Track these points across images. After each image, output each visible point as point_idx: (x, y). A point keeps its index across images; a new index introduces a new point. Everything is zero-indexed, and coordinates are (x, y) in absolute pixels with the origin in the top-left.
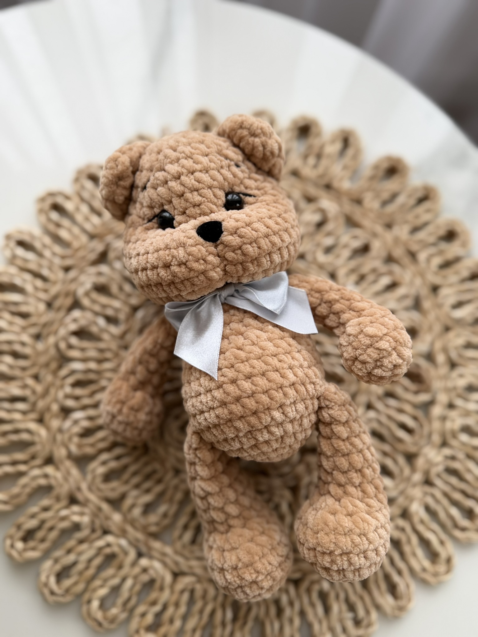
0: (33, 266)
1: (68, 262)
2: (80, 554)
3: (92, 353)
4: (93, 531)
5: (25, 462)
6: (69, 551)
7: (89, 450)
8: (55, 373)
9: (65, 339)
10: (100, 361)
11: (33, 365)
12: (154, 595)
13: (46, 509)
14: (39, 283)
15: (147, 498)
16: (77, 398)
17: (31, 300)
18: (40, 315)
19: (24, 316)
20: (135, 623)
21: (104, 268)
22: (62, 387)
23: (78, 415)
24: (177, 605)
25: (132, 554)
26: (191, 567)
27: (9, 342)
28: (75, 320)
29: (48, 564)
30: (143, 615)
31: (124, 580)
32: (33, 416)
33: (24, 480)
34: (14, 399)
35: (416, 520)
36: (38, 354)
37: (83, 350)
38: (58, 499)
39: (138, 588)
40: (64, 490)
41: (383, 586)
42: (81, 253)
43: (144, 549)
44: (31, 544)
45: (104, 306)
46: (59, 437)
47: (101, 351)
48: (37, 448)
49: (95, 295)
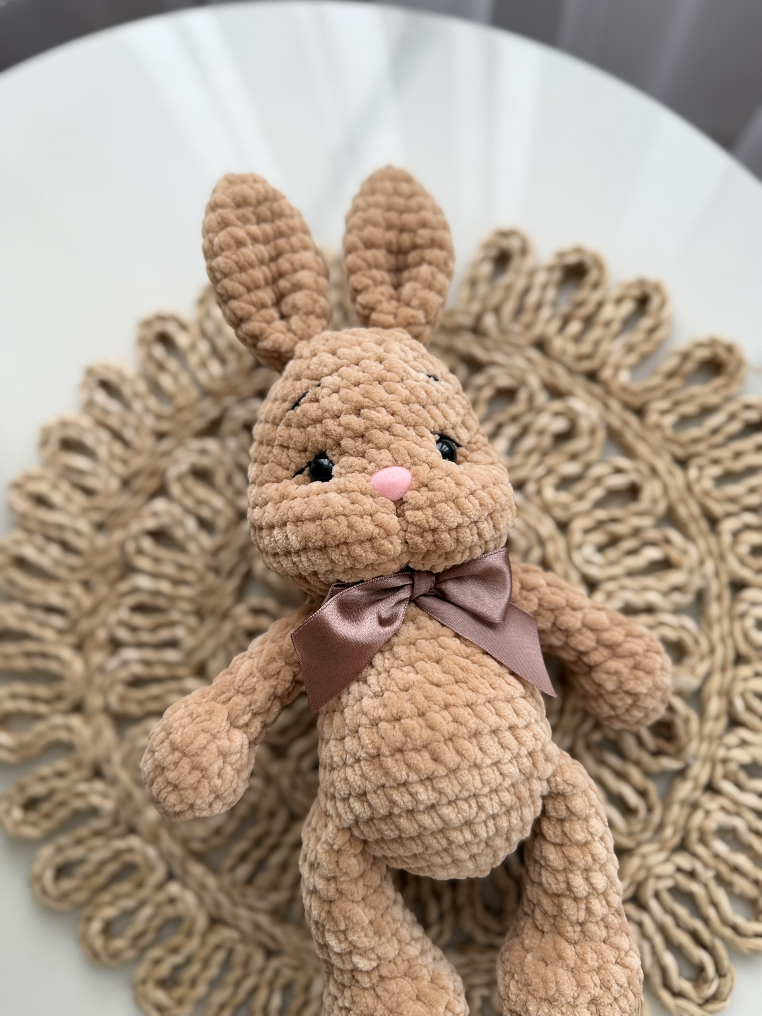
0: (114, 422)
1: (164, 426)
2: (92, 850)
3: (168, 569)
4: (116, 822)
5: (47, 701)
6: (79, 842)
7: (133, 709)
8: (113, 583)
9: (136, 538)
10: (177, 582)
11: (87, 566)
12: (176, 940)
13: (61, 775)
14: (118, 448)
16: (133, 629)
17: (102, 472)
18: (109, 496)
19: (89, 492)
20: (142, 970)
21: (211, 444)
22: (117, 607)
23: (130, 654)
24: (206, 963)
25: (160, 872)
26: (236, 917)
27: (60, 527)
28: (155, 514)
29: (47, 851)
30: (157, 962)
31: (142, 904)
32: (71, 639)
33: (40, 727)
34: (50, 609)
36: (97, 552)
37: (156, 560)
38: (78, 765)
39: (157, 922)
40: (89, 754)
42: (185, 416)
43: (177, 870)
44: (33, 816)
45: (200, 502)
46: (99, 679)
47: (182, 567)
48: (65, 687)
49: (190, 483)
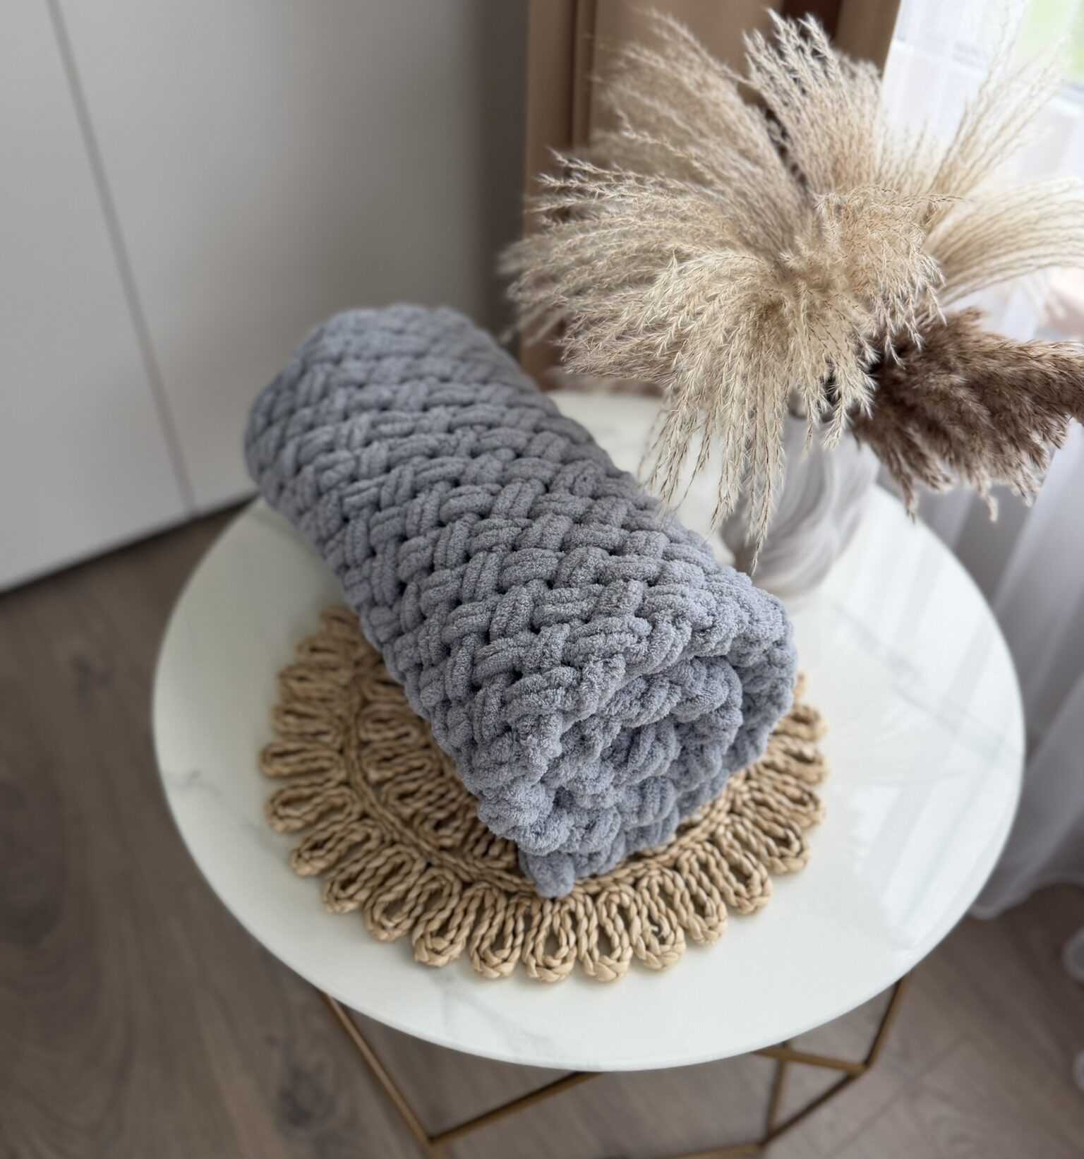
6: (357, 861)
12: (441, 903)
13: (337, 823)
15: (441, 815)
24: (466, 912)
35: (724, 843)
39: (424, 896)
40: (357, 807)
41: (691, 907)
43: (434, 861)
44: (319, 854)
